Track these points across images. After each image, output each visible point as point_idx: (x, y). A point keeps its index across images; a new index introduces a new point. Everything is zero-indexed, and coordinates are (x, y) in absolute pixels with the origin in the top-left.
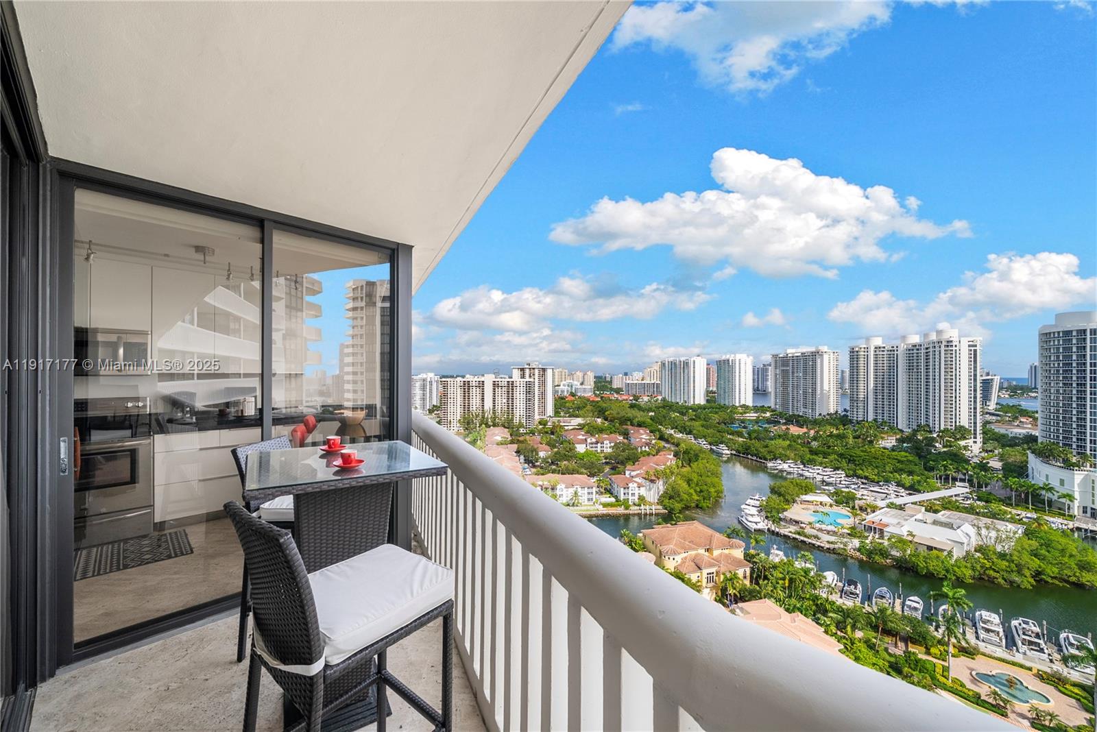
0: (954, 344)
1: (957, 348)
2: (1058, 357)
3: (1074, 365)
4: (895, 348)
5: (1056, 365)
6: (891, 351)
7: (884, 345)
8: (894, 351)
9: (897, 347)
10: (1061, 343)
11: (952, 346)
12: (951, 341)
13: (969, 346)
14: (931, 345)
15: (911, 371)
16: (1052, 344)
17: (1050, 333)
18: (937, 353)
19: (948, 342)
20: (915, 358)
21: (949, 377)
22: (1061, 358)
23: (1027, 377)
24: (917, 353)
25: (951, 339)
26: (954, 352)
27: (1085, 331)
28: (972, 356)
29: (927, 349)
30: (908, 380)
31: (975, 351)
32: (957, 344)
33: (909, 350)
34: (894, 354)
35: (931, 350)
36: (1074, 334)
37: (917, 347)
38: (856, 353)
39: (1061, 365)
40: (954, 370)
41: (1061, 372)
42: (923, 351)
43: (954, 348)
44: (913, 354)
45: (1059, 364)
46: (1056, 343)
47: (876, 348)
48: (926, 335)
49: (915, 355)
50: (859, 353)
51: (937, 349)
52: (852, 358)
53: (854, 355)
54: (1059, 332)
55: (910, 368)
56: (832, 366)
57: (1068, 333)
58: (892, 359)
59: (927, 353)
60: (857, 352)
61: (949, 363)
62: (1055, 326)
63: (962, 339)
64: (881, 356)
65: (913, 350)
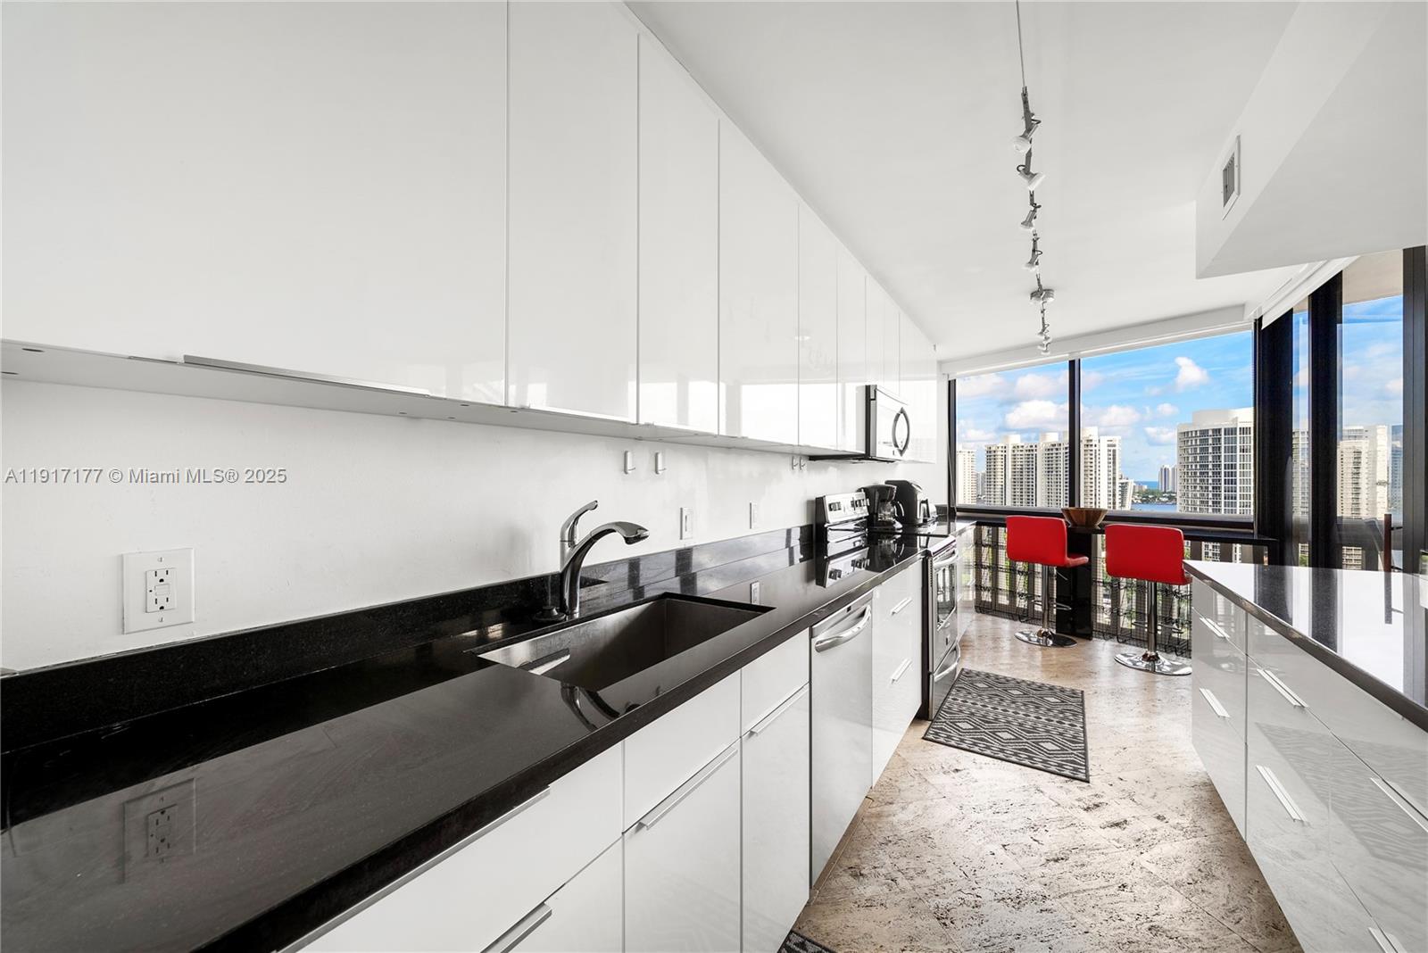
0: (1093, 443)
1: (1097, 448)
2: (1195, 458)
3: (1210, 467)
4: (1034, 448)
5: (1194, 467)
6: (1030, 450)
7: (1022, 445)
8: (1033, 450)
9: (1036, 446)
10: (1198, 443)
11: (1091, 445)
12: (1091, 440)
13: (1109, 446)
16: (1190, 444)
17: (1188, 432)
19: (1088, 441)
20: (1054, 458)
21: (1089, 480)
22: (1198, 460)
23: (1157, 480)
24: (1057, 454)
25: (1090, 438)
26: (1093, 453)
27: (1220, 430)
28: (1111, 457)
31: (1114, 451)
32: (1097, 443)
33: (1049, 450)
34: (1033, 455)
36: (1210, 433)
37: (1057, 447)
38: (993, 454)
39: (1198, 467)
40: (1093, 473)
41: (1198, 474)
42: (1063, 451)
43: (1093, 448)
44: (1052, 454)
45: (1196, 466)
46: (1194, 443)
47: (1015, 447)
49: (1054, 455)
50: (996, 453)
52: (988, 459)
53: (991, 455)
54: (1196, 432)
55: (1049, 472)
56: (967, 468)
57: (1204, 432)
58: (1031, 460)
60: (994, 451)
61: (1089, 464)
62: (1193, 425)
63: (1102, 438)
64: (1019, 457)
65: (1052, 450)
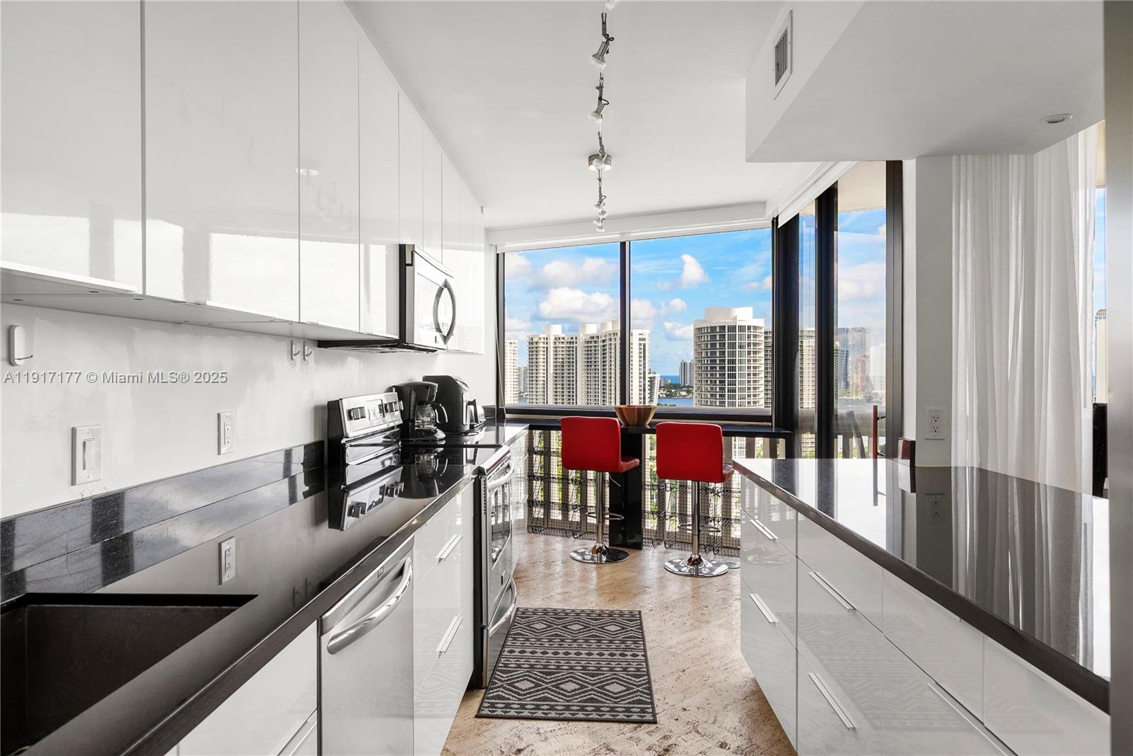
2: (707, 354)
4: (574, 340)
5: (706, 362)
6: (570, 342)
7: (564, 336)
8: (573, 342)
9: (576, 338)
10: (709, 339)
13: (640, 339)
14: (608, 338)
15: (589, 368)
16: (703, 339)
17: (701, 328)
18: (613, 347)
20: (593, 352)
22: (709, 355)
23: (678, 374)
24: (595, 347)
27: (724, 327)
28: (642, 351)
29: (604, 341)
30: (586, 379)
31: (644, 345)
33: (588, 342)
34: (573, 347)
35: (607, 343)
36: (718, 330)
39: (709, 362)
41: (709, 369)
42: (600, 344)
44: (591, 347)
46: (706, 339)
47: (556, 339)
48: (603, 325)
49: (593, 348)
50: (538, 345)
51: (613, 342)
52: (531, 351)
53: (533, 348)
54: (708, 328)
55: (588, 365)
58: (571, 353)
59: (604, 346)
60: (537, 343)
62: (704, 321)
63: (633, 331)
64: (561, 349)
65: (591, 342)
